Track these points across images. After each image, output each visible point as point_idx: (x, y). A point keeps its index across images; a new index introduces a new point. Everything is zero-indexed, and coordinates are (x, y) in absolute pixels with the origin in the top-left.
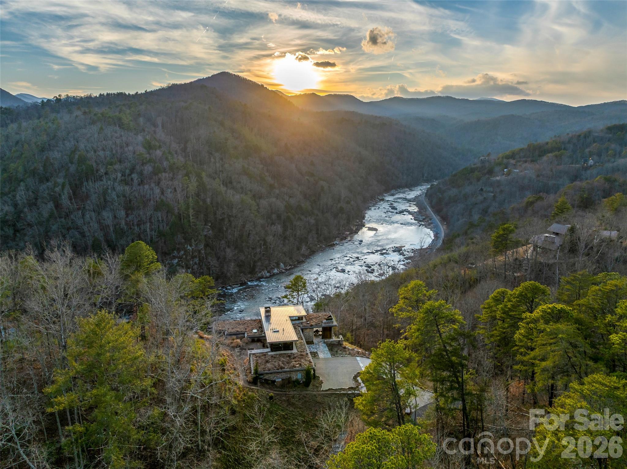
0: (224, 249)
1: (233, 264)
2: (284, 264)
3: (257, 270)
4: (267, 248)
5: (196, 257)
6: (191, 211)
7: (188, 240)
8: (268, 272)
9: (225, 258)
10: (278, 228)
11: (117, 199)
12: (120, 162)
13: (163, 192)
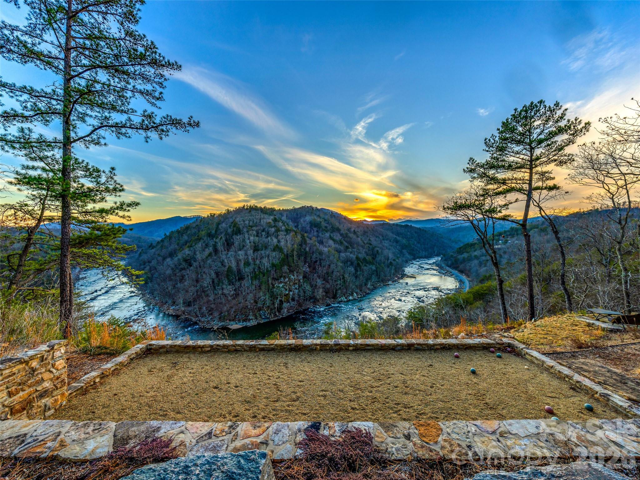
0: (316, 279)
1: (321, 290)
2: (357, 293)
3: (338, 296)
4: (344, 281)
5: (296, 284)
6: (295, 253)
7: (291, 271)
8: (346, 298)
9: (316, 286)
10: (352, 269)
11: (249, 244)
12: (256, 226)
13: (279, 241)
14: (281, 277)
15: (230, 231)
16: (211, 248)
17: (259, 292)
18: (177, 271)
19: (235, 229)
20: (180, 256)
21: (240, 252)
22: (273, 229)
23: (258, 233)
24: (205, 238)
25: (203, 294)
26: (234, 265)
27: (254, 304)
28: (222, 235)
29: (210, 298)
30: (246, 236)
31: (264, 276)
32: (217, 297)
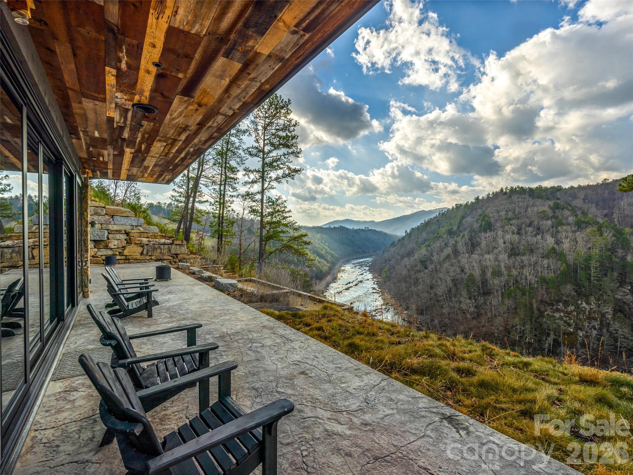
5: (595, 319)
6: (594, 264)
7: (583, 296)
11: (503, 245)
12: (518, 218)
13: (558, 242)
14: (558, 301)
15: (476, 226)
16: (450, 249)
17: (514, 318)
18: (413, 272)
19: (483, 223)
20: (416, 256)
21: (487, 256)
22: (549, 222)
23: (519, 229)
24: (445, 236)
25: (437, 303)
26: (477, 273)
27: (504, 333)
28: (466, 233)
29: (444, 311)
30: (500, 233)
31: (524, 294)
32: (452, 311)
